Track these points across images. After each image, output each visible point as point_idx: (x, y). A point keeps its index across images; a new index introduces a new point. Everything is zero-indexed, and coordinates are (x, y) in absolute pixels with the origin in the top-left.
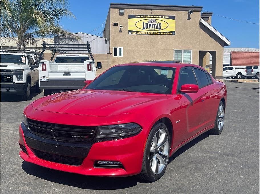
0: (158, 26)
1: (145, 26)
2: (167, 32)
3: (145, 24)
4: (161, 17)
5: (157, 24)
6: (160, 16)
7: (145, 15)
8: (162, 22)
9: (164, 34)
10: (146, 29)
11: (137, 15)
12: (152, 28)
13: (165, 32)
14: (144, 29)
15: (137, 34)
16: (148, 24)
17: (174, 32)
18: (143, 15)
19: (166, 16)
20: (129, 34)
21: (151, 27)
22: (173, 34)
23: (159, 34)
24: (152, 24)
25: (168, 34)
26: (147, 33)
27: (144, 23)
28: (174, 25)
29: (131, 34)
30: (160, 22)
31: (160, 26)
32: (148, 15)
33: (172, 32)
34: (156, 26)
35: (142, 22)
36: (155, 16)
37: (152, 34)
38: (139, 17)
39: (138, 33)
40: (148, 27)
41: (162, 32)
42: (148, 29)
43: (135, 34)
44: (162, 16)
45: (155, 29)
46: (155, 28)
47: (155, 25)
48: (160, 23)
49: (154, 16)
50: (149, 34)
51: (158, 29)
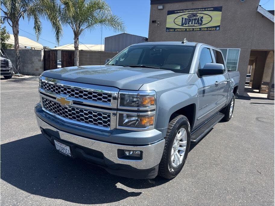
0: (199, 21)
1: (184, 22)
2: (210, 27)
3: (184, 20)
4: (204, 10)
5: (198, 18)
6: (202, 8)
7: (185, 10)
8: (205, 16)
9: (206, 29)
10: (184, 25)
11: (176, 11)
12: (192, 23)
13: (207, 28)
14: (182, 25)
15: (174, 31)
16: (187, 19)
17: (219, 26)
18: (183, 10)
19: (210, 8)
20: (166, 31)
21: (190, 23)
22: (217, 29)
23: (199, 29)
24: (192, 19)
25: (211, 29)
26: (186, 29)
27: (183, 18)
28: (219, 18)
29: (169, 31)
30: (202, 15)
31: (202, 21)
32: (188, 10)
33: (216, 27)
34: (196, 21)
35: (181, 18)
36: (197, 9)
37: (191, 31)
38: (179, 13)
39: (176, 30)
40: (188, 23)
41: (203, 28)
42: (187, 25)
43: (173, 31)
44: (205, 8)
45: (196, 25)
46: (195, 23)
47: (195, 19)
48: (202, 17)
49: (195, 9)
50: (188, 31)
51: (199, 24)
